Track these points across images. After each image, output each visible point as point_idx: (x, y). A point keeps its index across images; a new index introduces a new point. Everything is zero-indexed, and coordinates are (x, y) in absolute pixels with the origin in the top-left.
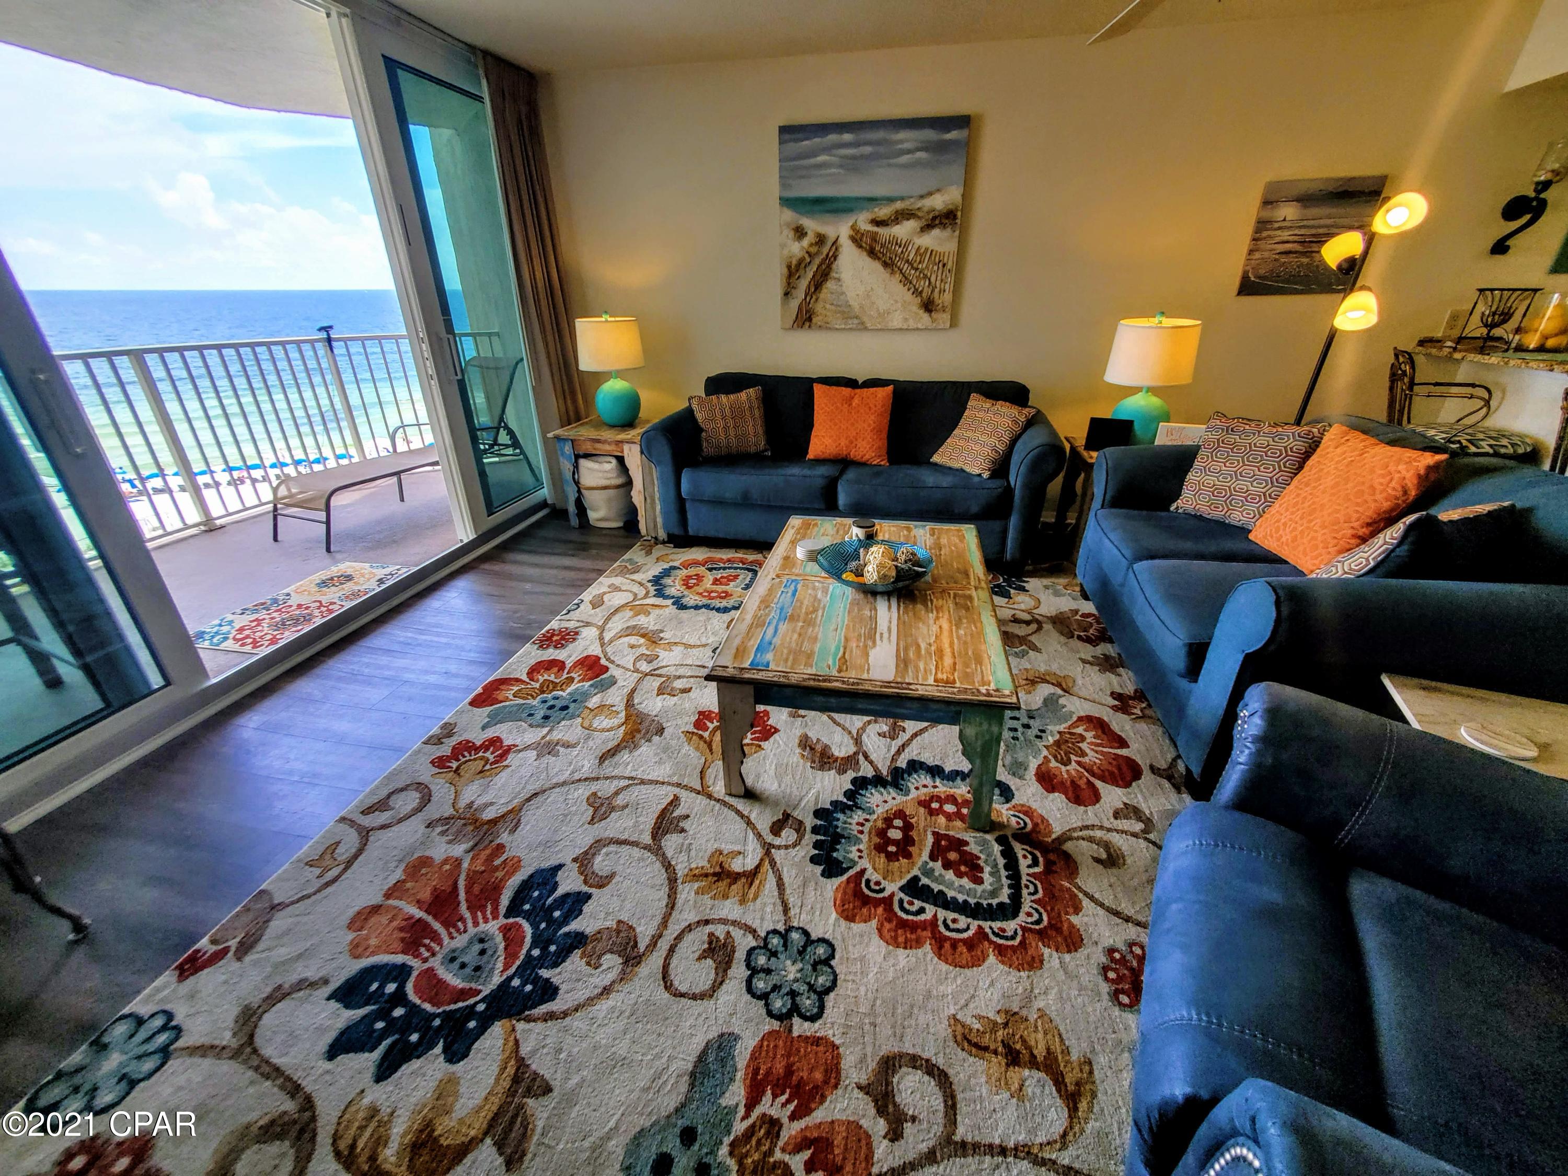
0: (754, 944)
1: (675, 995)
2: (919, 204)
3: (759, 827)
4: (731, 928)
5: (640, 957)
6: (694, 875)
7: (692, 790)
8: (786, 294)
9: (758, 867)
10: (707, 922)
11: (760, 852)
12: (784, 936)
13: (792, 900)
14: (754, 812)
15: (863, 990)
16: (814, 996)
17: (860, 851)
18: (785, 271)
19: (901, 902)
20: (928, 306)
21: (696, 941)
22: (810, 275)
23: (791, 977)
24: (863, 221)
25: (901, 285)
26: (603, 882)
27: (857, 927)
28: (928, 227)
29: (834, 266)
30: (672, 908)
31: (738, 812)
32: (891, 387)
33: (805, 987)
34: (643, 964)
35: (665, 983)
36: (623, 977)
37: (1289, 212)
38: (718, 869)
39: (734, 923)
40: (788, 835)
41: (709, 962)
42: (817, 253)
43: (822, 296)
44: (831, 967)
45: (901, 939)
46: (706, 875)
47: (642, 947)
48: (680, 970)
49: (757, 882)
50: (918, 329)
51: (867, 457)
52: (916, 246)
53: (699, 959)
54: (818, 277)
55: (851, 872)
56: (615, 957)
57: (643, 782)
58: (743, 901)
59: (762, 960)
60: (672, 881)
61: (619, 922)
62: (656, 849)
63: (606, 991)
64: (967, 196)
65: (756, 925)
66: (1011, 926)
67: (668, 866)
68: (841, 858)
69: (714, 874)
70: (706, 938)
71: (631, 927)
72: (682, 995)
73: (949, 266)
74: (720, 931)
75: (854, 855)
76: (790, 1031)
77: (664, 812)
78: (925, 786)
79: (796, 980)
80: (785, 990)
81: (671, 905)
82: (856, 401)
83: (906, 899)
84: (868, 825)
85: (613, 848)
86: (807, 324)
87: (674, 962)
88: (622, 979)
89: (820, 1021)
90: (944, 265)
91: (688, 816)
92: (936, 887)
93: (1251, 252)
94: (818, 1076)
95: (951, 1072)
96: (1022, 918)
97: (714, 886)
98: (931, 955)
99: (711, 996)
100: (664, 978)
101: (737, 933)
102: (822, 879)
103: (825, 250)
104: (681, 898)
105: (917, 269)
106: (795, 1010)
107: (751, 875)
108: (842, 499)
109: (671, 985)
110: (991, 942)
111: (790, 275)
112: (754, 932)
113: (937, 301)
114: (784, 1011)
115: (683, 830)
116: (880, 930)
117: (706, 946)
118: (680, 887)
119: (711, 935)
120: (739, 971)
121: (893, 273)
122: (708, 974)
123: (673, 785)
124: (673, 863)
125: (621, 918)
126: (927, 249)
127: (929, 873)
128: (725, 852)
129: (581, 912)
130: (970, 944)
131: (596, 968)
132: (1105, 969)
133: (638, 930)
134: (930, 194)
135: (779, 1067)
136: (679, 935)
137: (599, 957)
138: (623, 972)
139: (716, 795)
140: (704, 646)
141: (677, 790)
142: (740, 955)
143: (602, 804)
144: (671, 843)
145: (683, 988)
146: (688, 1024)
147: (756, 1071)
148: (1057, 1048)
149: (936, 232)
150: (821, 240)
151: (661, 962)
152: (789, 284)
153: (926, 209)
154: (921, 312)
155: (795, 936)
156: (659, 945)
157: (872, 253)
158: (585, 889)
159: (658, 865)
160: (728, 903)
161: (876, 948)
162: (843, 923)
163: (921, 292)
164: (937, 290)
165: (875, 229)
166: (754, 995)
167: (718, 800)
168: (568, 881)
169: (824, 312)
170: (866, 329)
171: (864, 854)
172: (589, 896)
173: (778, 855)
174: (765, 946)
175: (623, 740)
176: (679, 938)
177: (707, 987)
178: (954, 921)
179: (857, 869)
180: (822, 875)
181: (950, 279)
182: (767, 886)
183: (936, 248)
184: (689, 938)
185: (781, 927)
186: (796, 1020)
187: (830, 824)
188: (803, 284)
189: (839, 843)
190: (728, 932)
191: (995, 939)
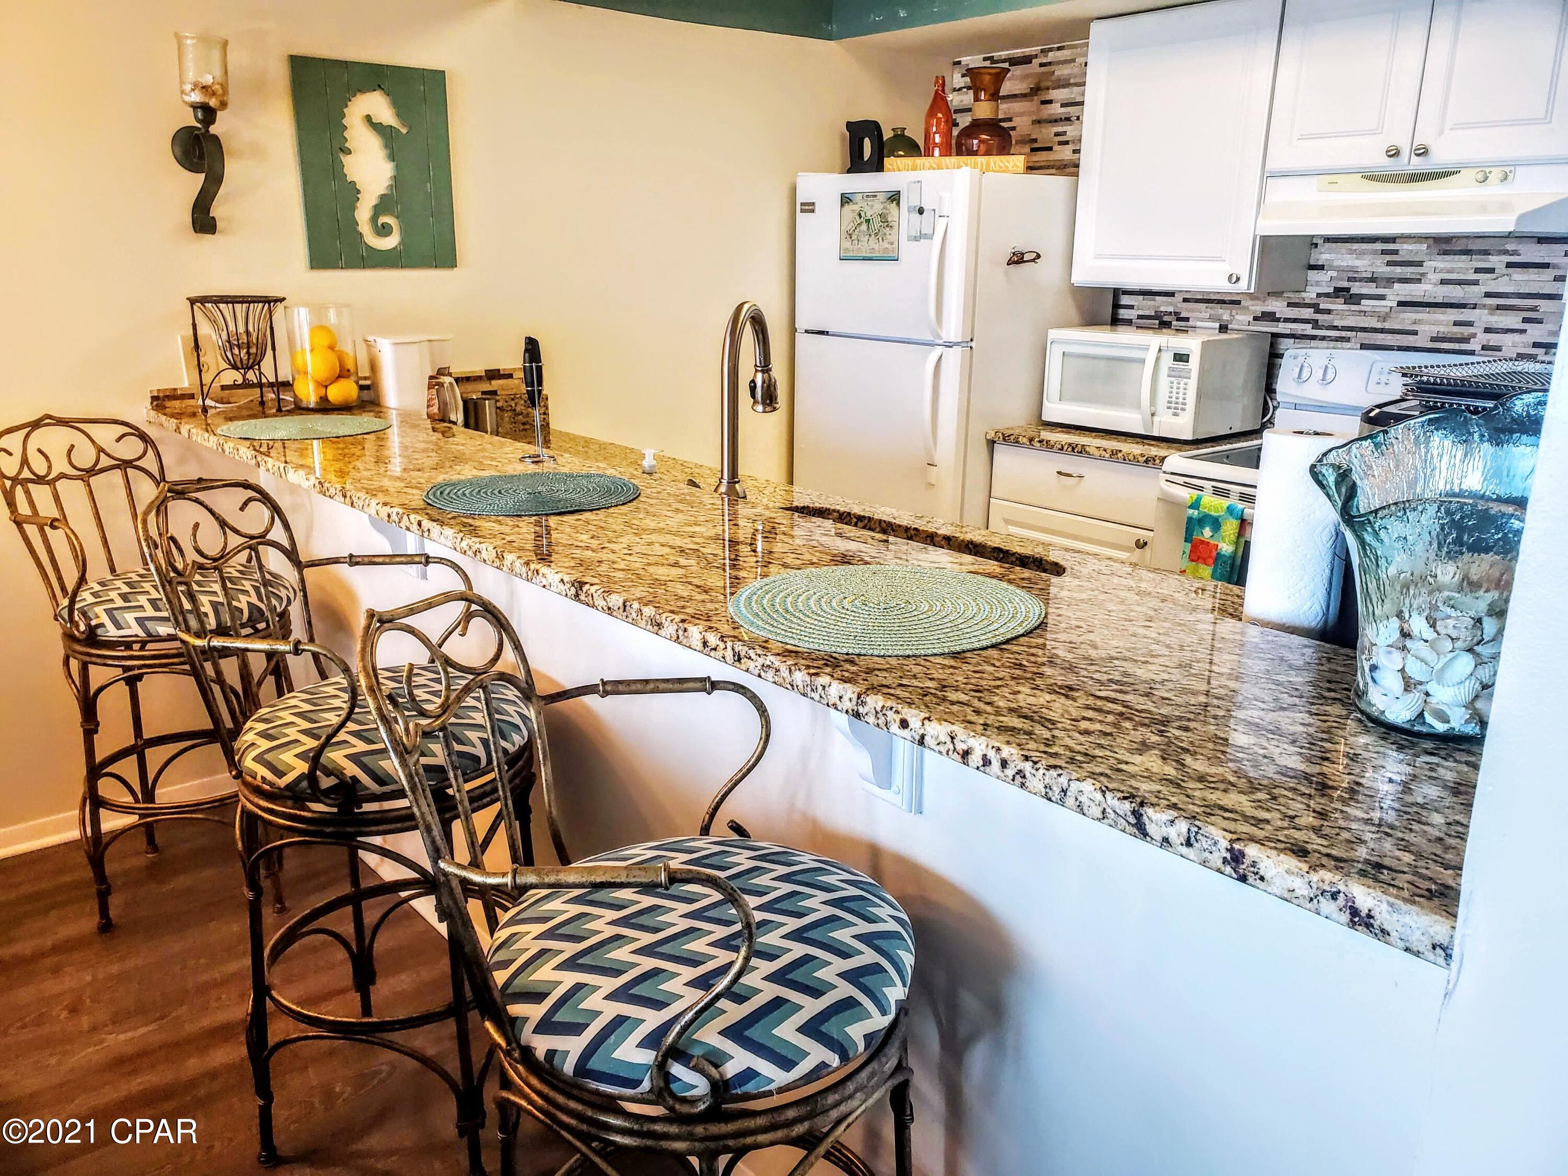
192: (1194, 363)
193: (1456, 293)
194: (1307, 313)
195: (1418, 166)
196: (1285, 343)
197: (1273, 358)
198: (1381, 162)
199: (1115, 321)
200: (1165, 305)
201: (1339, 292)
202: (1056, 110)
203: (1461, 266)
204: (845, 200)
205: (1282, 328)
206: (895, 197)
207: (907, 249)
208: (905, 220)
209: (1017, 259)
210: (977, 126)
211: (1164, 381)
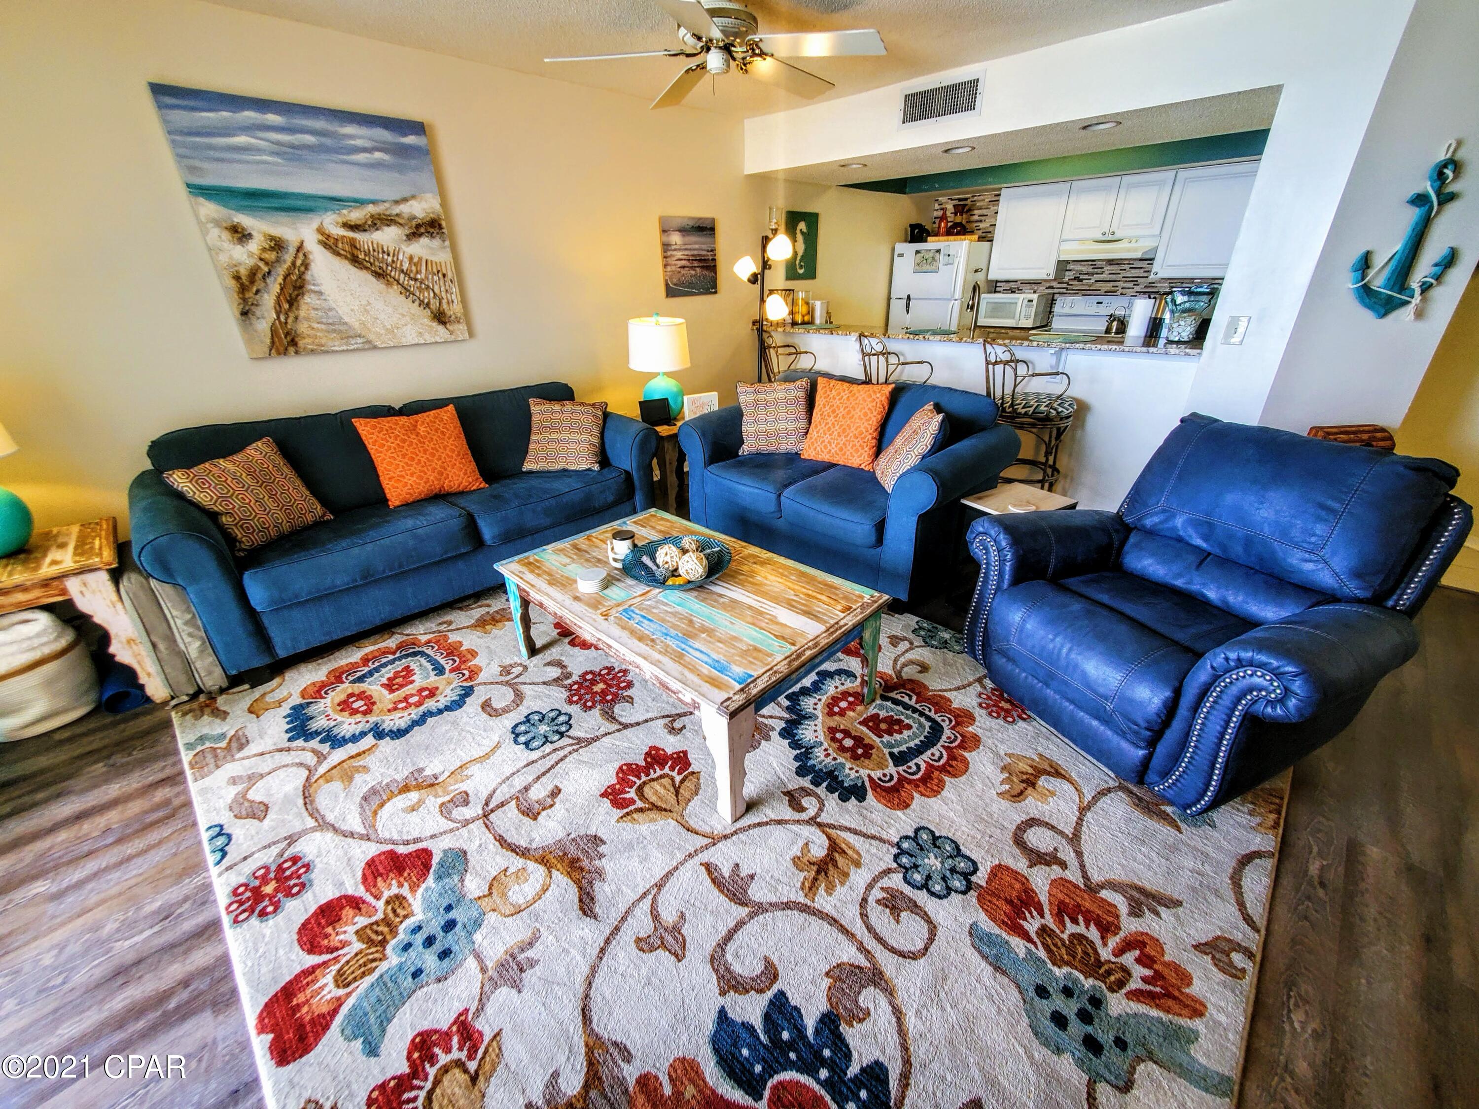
0: (901, 876)
1: (924, 955)
2: (396, 210)
3: (787, 818)
4: (879, 885)
5: (875, 968)
6: (810, 889)
7: (707, 847)
8: (245, 313)
9: (829, 837)
10: (865, 900)
11: (813, 829)
12: (902, 852)
13: (873, 831)
14: (768, 813)
15: (964, 828)
16: (958, 859)
17: (851, 769)
18: (232, 283)
19: (905, 771)
20: (440, 318)
21: (880, 918)
22: (276, 289)
23: (939, 865)
24: (332, 223)
25: (403, 298)
26: (771, 973)
27: (915, 805)
28: (415, 234)
29: (308, 277)
30: (835, 921)
31: (760, 824)
32: (451, 407)
33: (950, 861)
34: (883, 969)
35: (909, 957)
36: (890, 992)
37: (676, 239)
38: (815, 868)
39: (875, 880)
40: (807, 802)
41: (904, 914)
42: (278, 260)
43: (302, 313)
44: (940, 837)
45: (935, 788)
46: (815, 879)
47: (864, 963)
48: (902, 941)
49: (843, 846)
50: (436, 343)
51: (465, 483)
52: (407, 255)
53: (898, 922)
54: (289, 290)
55: (867, 784)
56: (864, 992)
57: (659, 886)
58: (858, 865)
59: (917, 877)
60: (804, 909)
61: (827, 974)
62: (760, 909)
63: (898, 1013)
64: (444, 204)
65: (884, 866)
66: (947, 732)
67: (788, 906)
68: (852, 783)
69: (818, 872)
70: (880, 908)
71: (838, 965)
72: (926, 949)
73: (449, 275)
74: (876, 893)
75: (853, 774)
76: (981, 887)
77: (717, 882)
78: (816, 704)
79: (942, 863)
80: (948, 874)
81: (833, 921)
82: (422, 429)
83: (905, 767)
84: (830, 751)
85: (731, 948)
86: (292, 350)
87: (892, 942)
88: (891, 994)
89: (979, 865)
90: (444, 276)
91: (737, 865)
92: (903, 748)
93: (665, 266)
94: (1017, 886)
95: (1032, 816)
96: (945, 725)
97: (831, 878)
98: (952, 780)
99: (935, 927)
100: (904, 957)
101: (885, 882)
102: (863, 804)
103: (288, 258)
104: (828, 909)
105: (416, 280)
106: (966, 876)
107: (834, 847)
108: (488, 533)
109: (913, 953)
110: (955, 747)
111: (243, 289)
112: (888, 872)
113: (448, 313)
114: (964, 883)
115: (752, 877)
116: (922, 795)
117: (888, 910)
118: (816, 905)
119: (878, 902)
120: (921, 897)
121: (389, 284)
122: (914, 920)
123: (685, 860)
124: (785, 900)
125: (824, 971)
126: (420, 259)
127: (890, 745)
128: (799, 854)
129: (797, 1009)
130: (952, 757)
131: (869, 1014)
132: (990, 714)
133: (845, 959)
134: (405, 200)
135: (1006, 908)
136: (867, 928)
137: (858, 1007)
138: (884, 990)
139: (728, 832)
140: (498, 746)
141: (697, 860)
142: (907, 890)
143: (662, 938)
144: (758, 893)
145: (920, 945)
146: (953, 955)
147: (1004, 922)
148: (1030, 762)
149: (424, 241)
150: (278, 245)
151: (887, 953)
152: (245, 300)
153: (406, 216)
154: (435, 324)
155: (905, 845)
156: (870, 948)
157: (355, 261)
158: (770, 994)
159: (779, 913)
160: (852, 876)
161: (934, 803)
162: (907, 811)
163: (428, 305)
164: (444, 301)
165: (350, 234)
166: (945, 897)
167: (735, 832)
168: (749, 1010)
169: (311, 332)
170: (375, 348)
171: (857, 768)
172: (781, 994)
173: (824, 818)
174: (907, 869)
175: (578, 883)
176: (870, 928)
177: (926, 926)
178: (933, 755)
179: (866, 779)
180: (860, 801)
181: (455, 289)
182: (851, 841)
183: (430, 258)
184: (873, 920)
185: (895, 851)
186: (974, 879)
187: (815, 771)
188: (268, 300)
189: (837, 777)
190: (882, 888)
191: (954, 745)
192: (1035, 302)
193: (1114, 277)
194: (1065, 285)
195: (1111, 238)
196: (1056, 296)
197: (1053, 301)
198: (1100, 237)
199: (995, 292)
200: (1014, 286)
201: (1077, 279)
202: (976, 218)
203: (1115, 268)
204: (917, 252)
205: (1056, 291)
206: (938, 251)
207: (942, 268)
208: (942, 258)
209: (976, 271)
210: (956, 225)
211: (1024, 309)
